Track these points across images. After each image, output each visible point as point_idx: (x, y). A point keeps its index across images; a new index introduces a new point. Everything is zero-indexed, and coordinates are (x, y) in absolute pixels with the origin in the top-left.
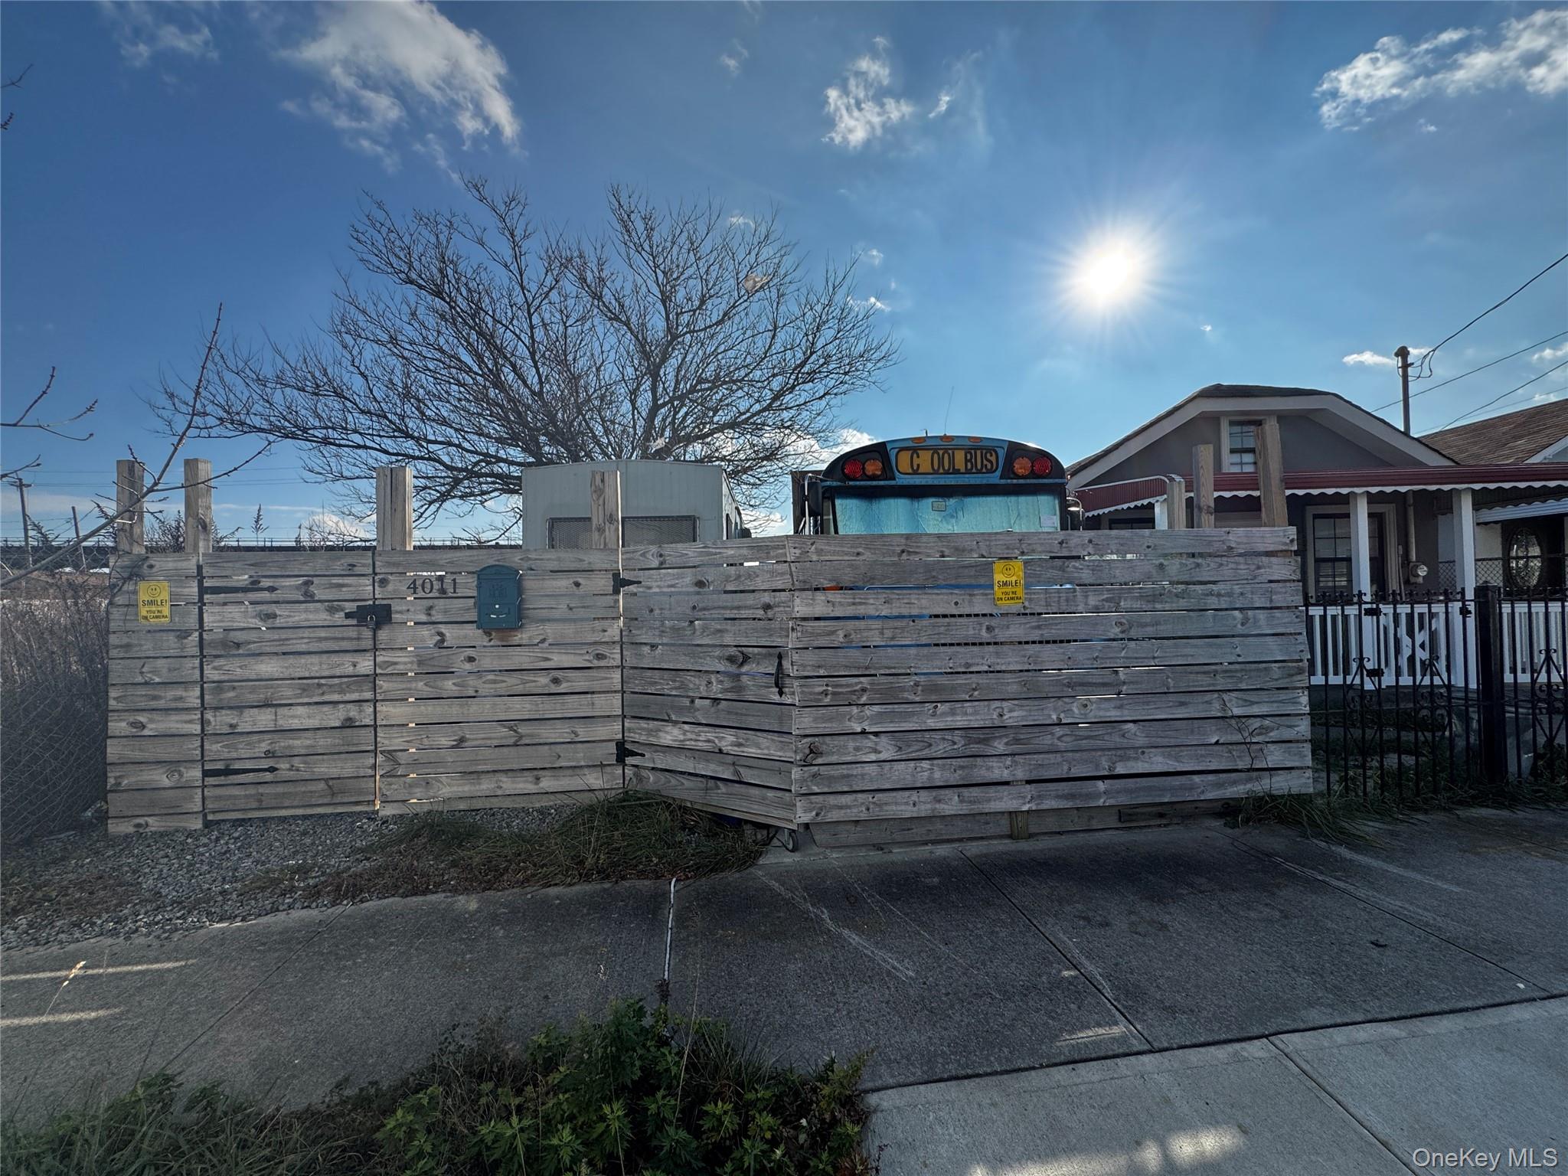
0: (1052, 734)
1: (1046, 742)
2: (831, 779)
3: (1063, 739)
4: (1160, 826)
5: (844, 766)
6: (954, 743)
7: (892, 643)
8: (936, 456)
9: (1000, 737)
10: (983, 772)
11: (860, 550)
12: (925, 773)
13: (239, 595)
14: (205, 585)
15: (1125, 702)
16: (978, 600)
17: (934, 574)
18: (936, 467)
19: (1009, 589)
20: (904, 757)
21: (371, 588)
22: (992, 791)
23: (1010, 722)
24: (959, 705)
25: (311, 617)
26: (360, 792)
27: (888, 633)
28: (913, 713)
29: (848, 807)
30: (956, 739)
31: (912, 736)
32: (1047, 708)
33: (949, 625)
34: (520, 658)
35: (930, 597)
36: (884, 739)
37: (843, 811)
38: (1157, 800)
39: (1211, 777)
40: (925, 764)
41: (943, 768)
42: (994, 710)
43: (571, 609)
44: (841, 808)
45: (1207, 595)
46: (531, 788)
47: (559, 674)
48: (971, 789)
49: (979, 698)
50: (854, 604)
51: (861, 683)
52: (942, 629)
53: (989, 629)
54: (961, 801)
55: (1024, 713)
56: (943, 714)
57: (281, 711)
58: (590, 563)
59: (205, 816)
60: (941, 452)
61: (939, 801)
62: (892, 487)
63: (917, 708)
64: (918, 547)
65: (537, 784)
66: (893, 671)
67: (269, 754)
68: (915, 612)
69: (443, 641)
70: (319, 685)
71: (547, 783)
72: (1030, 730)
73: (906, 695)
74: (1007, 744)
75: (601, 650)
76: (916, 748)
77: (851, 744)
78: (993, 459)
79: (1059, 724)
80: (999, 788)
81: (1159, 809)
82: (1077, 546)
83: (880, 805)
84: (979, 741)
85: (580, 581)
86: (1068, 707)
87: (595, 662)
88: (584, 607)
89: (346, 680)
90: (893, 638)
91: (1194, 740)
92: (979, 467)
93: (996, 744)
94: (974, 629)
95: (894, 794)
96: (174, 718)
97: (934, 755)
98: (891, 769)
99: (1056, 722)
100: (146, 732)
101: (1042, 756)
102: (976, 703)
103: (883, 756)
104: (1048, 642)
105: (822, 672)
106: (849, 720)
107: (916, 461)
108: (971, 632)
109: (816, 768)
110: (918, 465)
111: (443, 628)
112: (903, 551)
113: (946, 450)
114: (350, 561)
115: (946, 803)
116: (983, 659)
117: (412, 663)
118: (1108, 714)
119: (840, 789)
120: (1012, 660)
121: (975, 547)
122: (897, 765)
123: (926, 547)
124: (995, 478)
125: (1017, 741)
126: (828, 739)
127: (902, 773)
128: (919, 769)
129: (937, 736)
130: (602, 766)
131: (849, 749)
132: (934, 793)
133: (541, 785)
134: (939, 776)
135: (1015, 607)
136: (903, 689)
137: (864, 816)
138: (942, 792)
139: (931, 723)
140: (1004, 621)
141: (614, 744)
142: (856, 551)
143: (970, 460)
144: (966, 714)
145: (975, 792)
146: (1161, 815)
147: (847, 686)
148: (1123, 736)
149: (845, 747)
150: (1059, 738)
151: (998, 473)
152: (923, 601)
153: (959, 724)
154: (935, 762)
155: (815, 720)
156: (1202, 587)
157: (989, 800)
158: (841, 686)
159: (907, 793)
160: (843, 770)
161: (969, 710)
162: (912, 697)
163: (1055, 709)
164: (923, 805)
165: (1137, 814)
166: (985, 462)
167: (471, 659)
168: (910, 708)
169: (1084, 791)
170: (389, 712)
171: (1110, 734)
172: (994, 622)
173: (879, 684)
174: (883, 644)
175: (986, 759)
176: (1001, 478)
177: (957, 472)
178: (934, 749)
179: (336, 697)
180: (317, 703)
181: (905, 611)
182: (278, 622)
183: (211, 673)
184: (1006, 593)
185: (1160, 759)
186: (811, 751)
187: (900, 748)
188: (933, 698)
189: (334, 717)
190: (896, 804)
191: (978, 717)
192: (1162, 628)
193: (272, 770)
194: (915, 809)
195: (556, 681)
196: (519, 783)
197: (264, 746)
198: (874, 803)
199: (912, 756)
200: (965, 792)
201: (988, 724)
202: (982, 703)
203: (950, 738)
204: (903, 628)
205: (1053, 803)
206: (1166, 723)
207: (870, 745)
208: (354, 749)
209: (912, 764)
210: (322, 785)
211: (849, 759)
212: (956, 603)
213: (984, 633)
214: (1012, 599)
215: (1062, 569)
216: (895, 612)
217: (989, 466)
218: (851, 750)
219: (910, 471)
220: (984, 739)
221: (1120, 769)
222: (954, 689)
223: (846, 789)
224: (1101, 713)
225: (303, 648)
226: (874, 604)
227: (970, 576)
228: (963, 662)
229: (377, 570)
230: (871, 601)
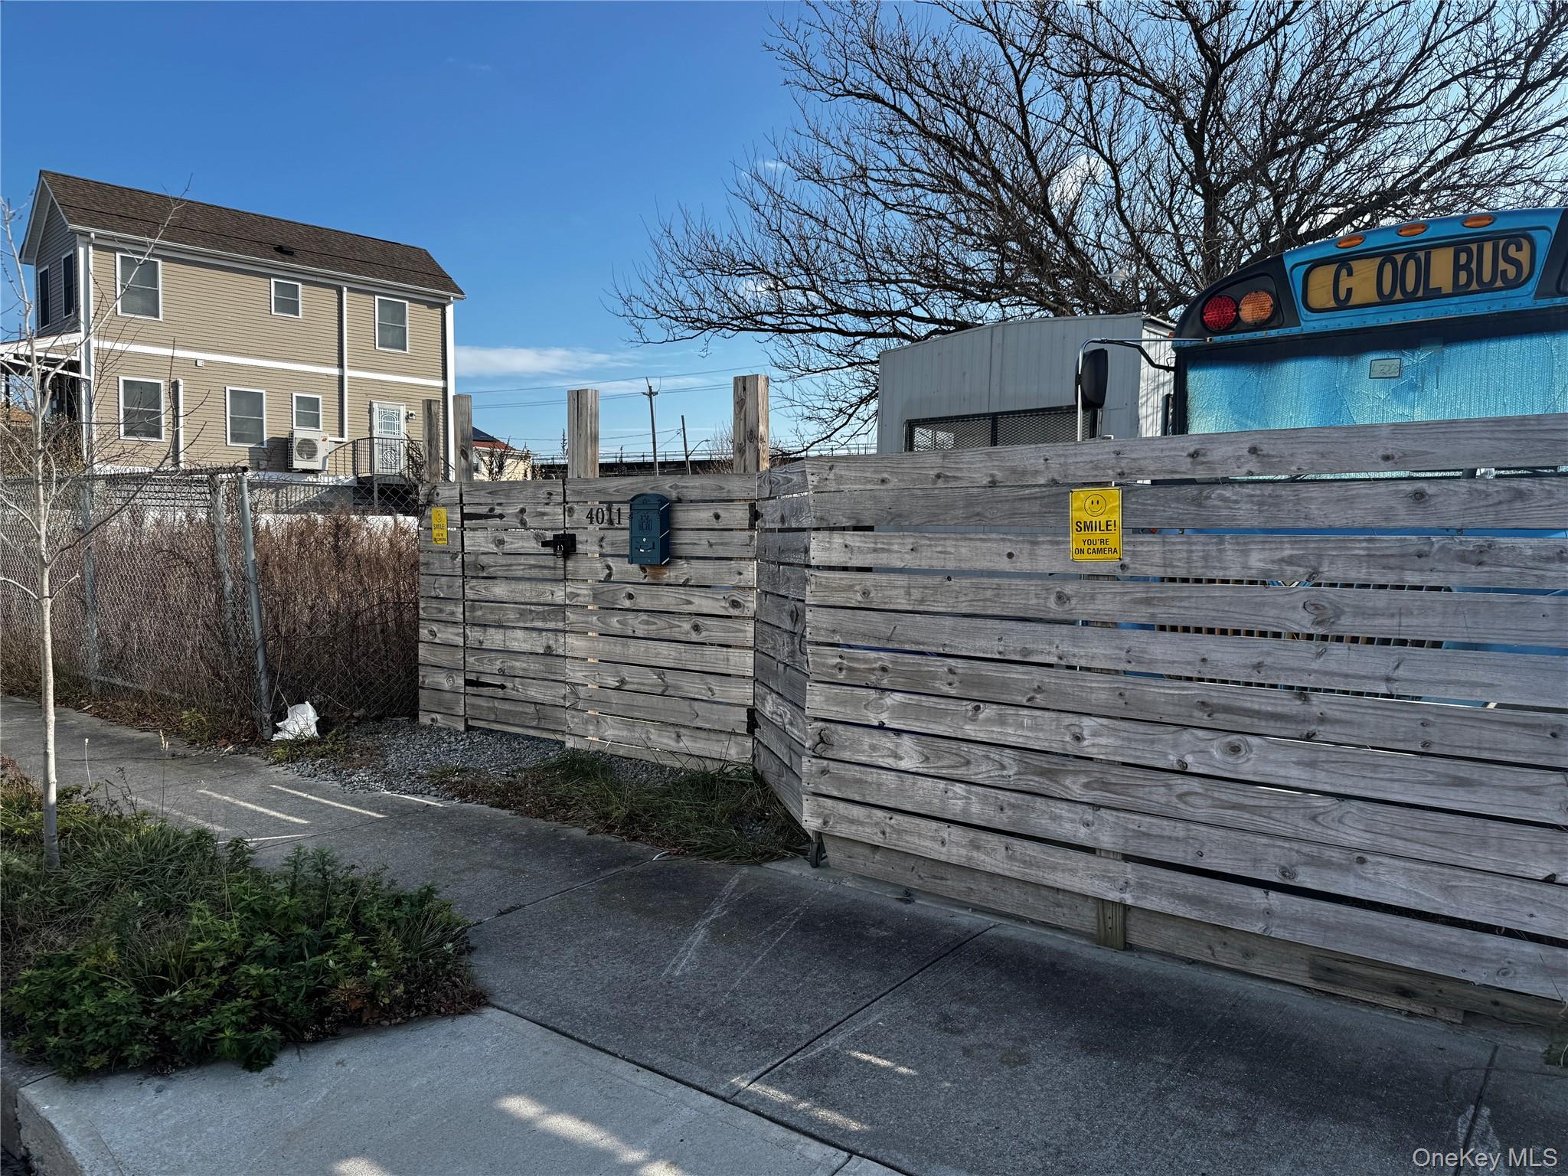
0: (1168, 787)
1: (1155, 797)
2: (840, 781)
3: (1191, 799)
4: (1399, 1011)
5: (857, 768)
6: (1003, 767)
7: (921, 608)
8: (1388, 268)
9: (1076, 773)
10: (1045, 822)
11: (885, 475)
12: (958, 800)
13: (483, 521)
14: (465, 511)
15: (1323, 756)
16: (1044, 550)
17: (978, 509)
18: (1387, 288)
19: (1097, 535)
20: (932, 772)
21: (562, 517)
22: (1058, 856)
23: (1092, 752)
24: (1011, 711)
25: (525, 545)
26: (557, 721)
27: (916, 594)
28: (945, 712)
29: (861, 823)
30: (1006, 761)
31: (945, 744)
32: (1160, 740)
33: (999, 587)
34: (668, 599)
35: (972, 544)
36: (907, 741)
37: (854, 828)
38: (1383, 957)
39: (1529, 948)
40: (959, 789)
41: (984, 800)
42: (1067, 727)
43: (711, 545)
44: (852, 822)
45: (1549, 560)
46: (672, 745)
47: (700, 620)
48: (1026, 843)
49: (1043, 704)
50: (875, 550)
51: (880, 659)
52: (989, 593)
53: (1061, 598)
54: (1011, 858)
55: (1119, 743)
56: (988, 720)
57: (509, 633)
58: (729, 491)
59: (466, 720)
60: (1399, 258)
61: (978, 848)
62: (1291, 339)
63: (952, 705)
64: (958, 469)
65: (678, 742)
66: (921, 648)
67: (502, 672)
68: (951, 565)
69: (610, 575)
70: (531, 611)
71: (687, 744)
72: (1128, 772)
73: (938, 684)
74: (1086, 786)
75: (738, 596)
76: (945, 762)
77: (867, 739)
78: (1523, 256)
79: (1183, 772)
80: (1071, 853)
81: (1403, 980)
82: (1224, 461)
83: (899, 832)
84: (1043, 773)
85: (720, 512)
86: (1202, 745)
87: (731, 610)
88: (722, 544)
89: (546, 608)
90: (922, 601)
91: (1489, 860)
92: (1487, 276)
93: (1068, 782)
94: (1037, 596)
95: (917, 821)
96: (450, 630)
97: (973, 779)
98: (914, 784)
99: (1177, 767)
100: (437, 641)
101: (1148, 819)
102: (1038, 713)
103: (904, 765)
104: (1162, 628)
105: (837, 639)
106: (866, 707)
107: (1345, 283)
108: (1034, 601)
109: (825, 762)
110: (1349, 291)
111: (610, 561)
112: (938, 476)
113: (1411, 253)
114: (549, 489)
115: (987, 854)
116: (1048, 645)
117: (589, 595)
118: (1282, 772)
119: (851, 797)
120: (1097, 650)
121: (1042, 467)
122: (922, 782)
123: (969, 470)
124: (1523, 299)
125: (1105, 786)
126: (840, 727)
127: (926, 793)
128: (950, 794)
129: (979, 751)
130: (733, 733)
131: (865, 746)
132: (972, 834)
133: (681, 744)
134: (978, 811)
135: (1107, 563)
136: (934, 676)
137: (878, 840)
138: (984, 836)
139: (970, 731)
140: (1087, 587)
141: (745, 710)
142: (880, 477)
143: (1467, 267)
144: (1021, 726)
145: (1032, 849)
146: (1404, 993)
147: (866, 661)
148: (1314, 818)
149: (860, 743)
150: (1180, 797)
151: (1531, 286)
152: (963, 550)
153: (1011, 740)
154: (974, 789)
155: (827, 699)
156: (1534, 542)
157: (1054, 868)
158: (857, 660)
159: (934, 825)
160: (855, 772)
161: (1027, 722)
162: (946, 689)
163: (1175, 746)
164: (954, 847)
165: (1342, 972)
166: (1502, 265)
167: (630, 596)
168: (942, 704)
169: (1226, 899)
170: (575, 644)
171: (1286, 809)
172: (1069, 589)
173: (904, 664)
174: (910, 608)
175: (1051, 803)
176: (1540, 294)
177: (1436, 294)
178: (973, 769)
179: (539, 624)
180: (527, 629)
181: (937, 564)
182: (507, 548)
183: (470, 594)
184: (1091, 542)
185: (1402, 882)
186: (822, 741)
187: (927, 758)
188: (975, 694)
189: (538, 644)
190: (920, 835)
191: (1041, 735)
192: (1414, 621)
193: (503, 687)
194: (944, 850)
195: (696, 628)
196: (663, 737)
197: (498, 665)
198: (891, 826)
199: (944, 772)
200: (1016, 843)
201: (1056, 747)
202: (1047, 714)
203: (997, 757)
204: (935, 588)
205: (1164, 903)
206: (1418, 813)
207: (888, 745)
208: (553, 677)
209: (942, 784)
210: (531, 709)
211: (863, 759)
212: (1010, 555)
213: (1052, 603)
214: (1100, 551)
215: (1197, 502)
216: (925, 564)
217: (1511, 272)
218: (866, 747)
219: (1332, 304)
220: (1050, 771)
221: (1306, 879)
222: (1005, 685)
223: (857, 798)
224: (1268, 769)
225: (520, 574)
226: (898, 551)
227: (1033, 514)
228: (1019, 646)
229: (567, 499)
230: (896, 547)
